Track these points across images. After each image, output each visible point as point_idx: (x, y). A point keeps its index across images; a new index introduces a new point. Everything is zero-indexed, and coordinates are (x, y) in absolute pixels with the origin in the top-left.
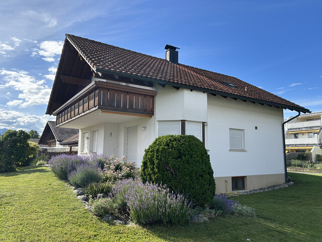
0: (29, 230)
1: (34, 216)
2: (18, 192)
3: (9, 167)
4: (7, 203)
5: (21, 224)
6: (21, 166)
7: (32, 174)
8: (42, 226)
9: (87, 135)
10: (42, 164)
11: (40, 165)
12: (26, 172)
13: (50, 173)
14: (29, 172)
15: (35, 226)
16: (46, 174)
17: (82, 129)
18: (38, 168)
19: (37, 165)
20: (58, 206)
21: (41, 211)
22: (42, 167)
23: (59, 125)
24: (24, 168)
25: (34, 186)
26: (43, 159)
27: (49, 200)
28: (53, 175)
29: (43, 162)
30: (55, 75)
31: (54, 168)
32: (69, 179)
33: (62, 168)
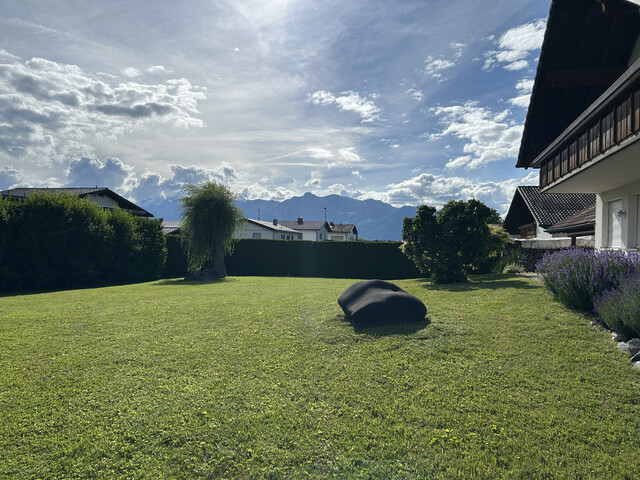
0: (517, 435)
1: (520, 395)
2: (477, 327)
3: (455, 273)
4: (457, 350)
5: (494, 412)
6: (476, 273)
7: (500, 291)
8: (550, 432)
9: (618, 207)
10: (514, 272)
11: (512, 273)
12: (487, 286)
13: (540, 291)
14: (495, 286)
15: (528, 428)
16: (533, 292)
17: (602, 195)
18: (510, 279)
19: (504, 272)
20: (582, 380)
21: (538, 386)
22: (517, 276)
23: (547, 187)
24: (481, 277)
25: (509, 318)
26: (516, 261)
27: (555, 361)
28: (549, 297)
29: (517, 268)
30: (530, 95)
31: (553, 279)
32: (599, 309)
33: (573, 282)
